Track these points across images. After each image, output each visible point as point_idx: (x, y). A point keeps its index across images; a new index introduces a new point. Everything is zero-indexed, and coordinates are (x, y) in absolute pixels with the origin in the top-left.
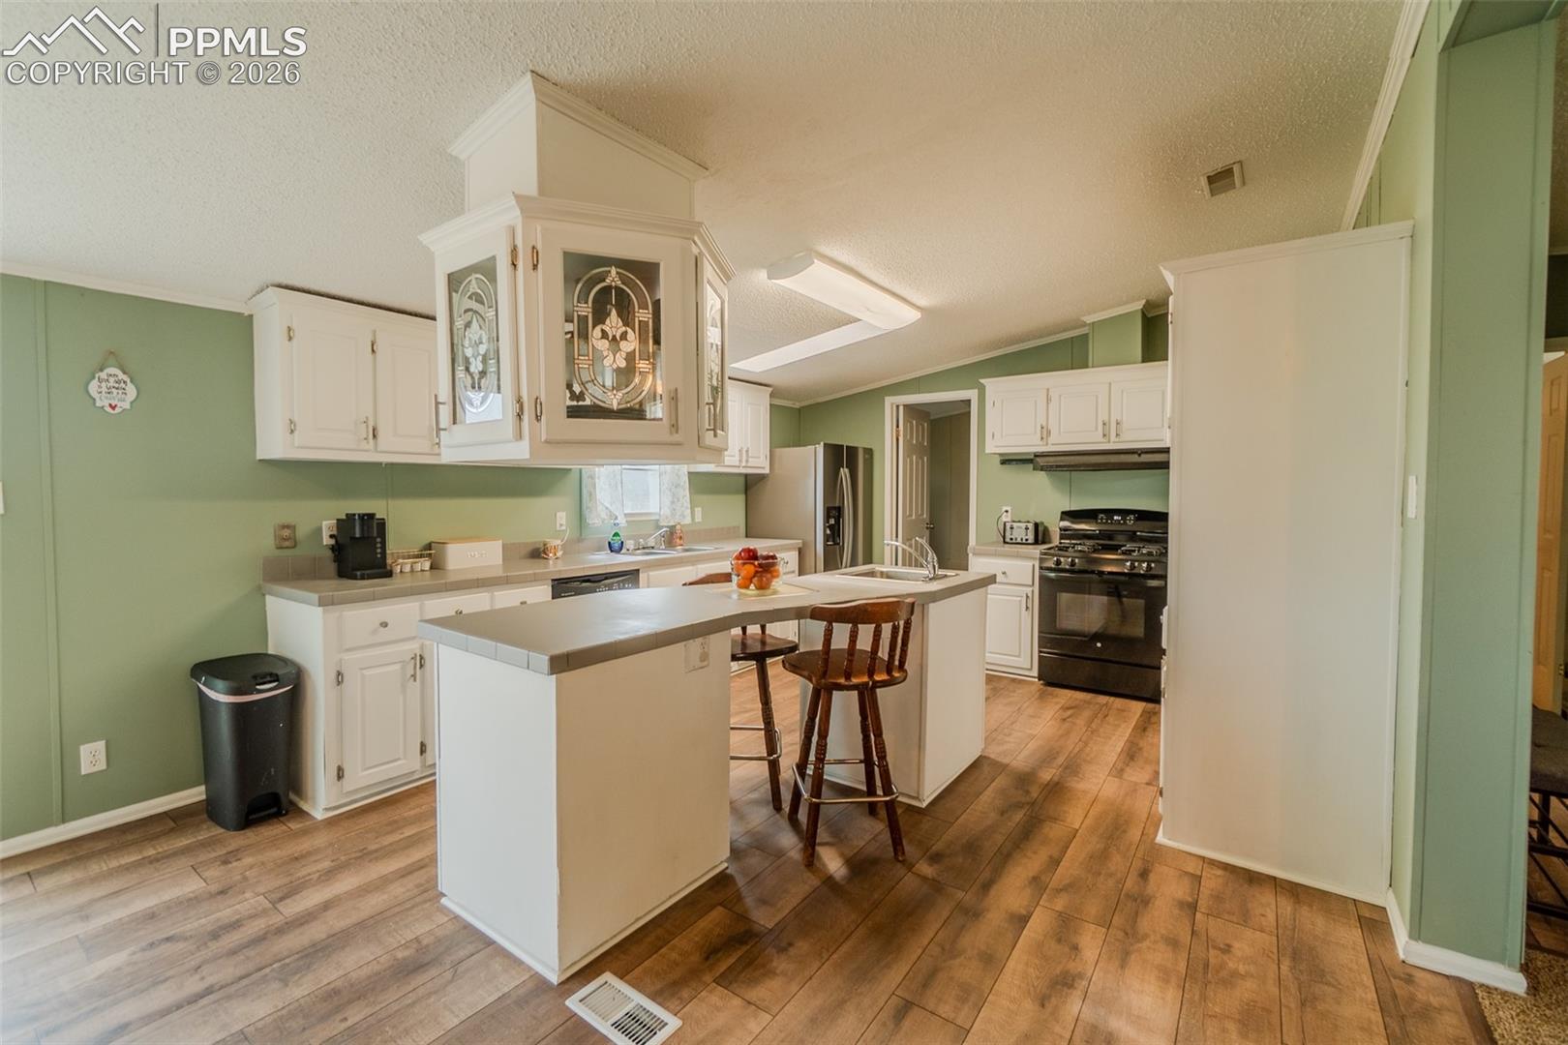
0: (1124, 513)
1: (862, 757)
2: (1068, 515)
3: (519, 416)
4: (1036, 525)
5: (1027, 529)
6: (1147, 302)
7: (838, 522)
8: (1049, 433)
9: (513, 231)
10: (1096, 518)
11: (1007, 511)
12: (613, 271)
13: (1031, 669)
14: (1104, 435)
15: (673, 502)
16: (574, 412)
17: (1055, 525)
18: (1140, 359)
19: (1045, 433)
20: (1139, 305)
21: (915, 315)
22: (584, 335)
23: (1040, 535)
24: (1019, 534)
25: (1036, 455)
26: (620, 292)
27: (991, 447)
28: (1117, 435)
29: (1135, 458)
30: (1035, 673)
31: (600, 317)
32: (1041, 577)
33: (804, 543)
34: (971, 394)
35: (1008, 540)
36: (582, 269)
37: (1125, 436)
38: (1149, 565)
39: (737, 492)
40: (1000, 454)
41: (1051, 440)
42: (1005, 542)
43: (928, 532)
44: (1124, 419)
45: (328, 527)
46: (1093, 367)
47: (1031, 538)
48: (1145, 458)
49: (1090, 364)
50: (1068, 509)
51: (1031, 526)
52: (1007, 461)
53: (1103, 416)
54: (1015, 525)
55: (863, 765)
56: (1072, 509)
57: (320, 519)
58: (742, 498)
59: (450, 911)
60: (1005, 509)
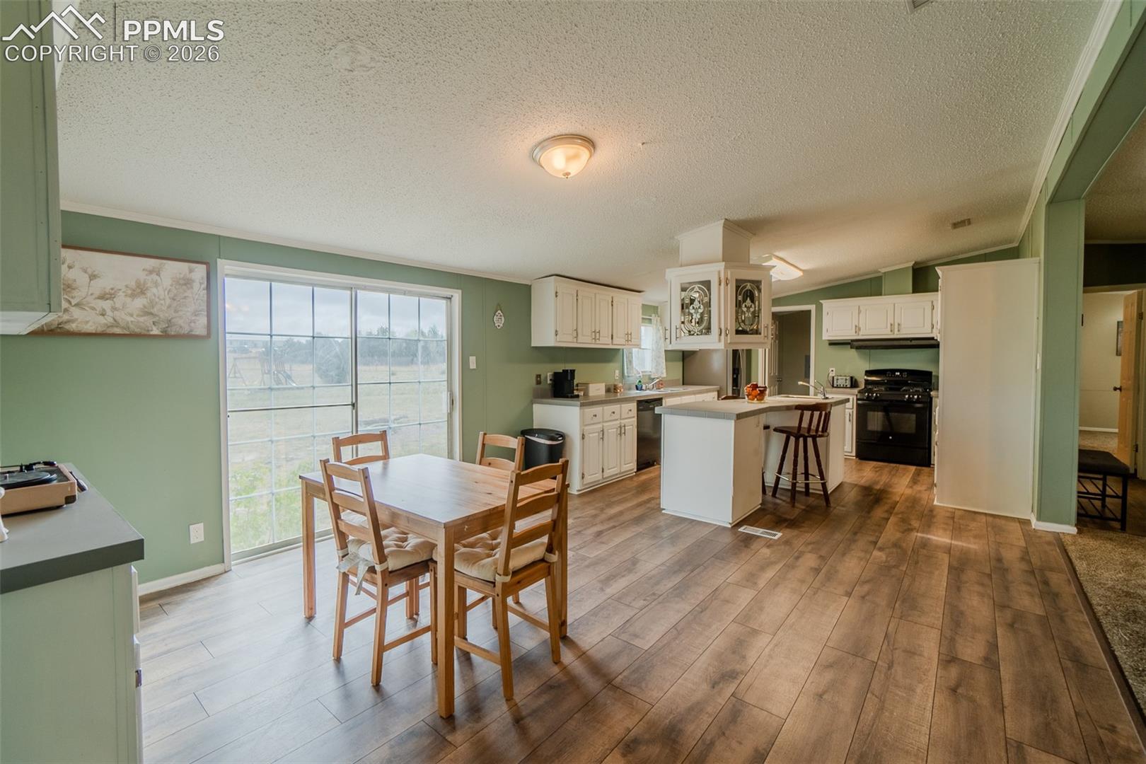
0: (901, 371)
1: (803, 472)
2: (869, 373)
3: (720, 335)
4: (852, 378)
5: (846, 380)
6: (915, 263)
7: (737, 376)
8: (860, 329)
9: (719, 272)
10: (886, 374)
11: (832, 371)
12: (749, 284)
13: (852, 452)
14: (891, 331)
15: (656, 366)
16: (738, 332)
17: (861, 378)
18: (911, 291)
19: (858, 329)
20: (911, 264)
21: (800, 274)
22: (740, 307)
23: (854, 383)
24: (841, 382)
25: (853, 341)
26: (750, 291)
27: (827, 336)
28: (899, 331)
29: (908, 343)
30: (854, 454)
31: (744, 301)
32: (858, 405)
33: (720, 388)
34: (812, 308)
35: (835, 385)
36: (739, 284)
37: (902, 332)
38: (918, 397)
39: (680, 361)
40: (829, 340)
41: (861, 333)
42: (833, 386)
43: (778, 383)
44: (902, 322)
45: (549, 375)
46: (885, 295)
47: (848, 384)
48: (914, 343)
49: (883, 293)
50: (868, 369)
51: (848, 378)
52: (833, 344)
53: (890, 321)
54: (839, 377)
55: (803, 475)
56: (871, 369)
57: (548, 372)
58: (681, 364)
59: (668, 514)
60: (831, 369)
